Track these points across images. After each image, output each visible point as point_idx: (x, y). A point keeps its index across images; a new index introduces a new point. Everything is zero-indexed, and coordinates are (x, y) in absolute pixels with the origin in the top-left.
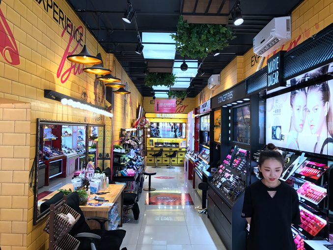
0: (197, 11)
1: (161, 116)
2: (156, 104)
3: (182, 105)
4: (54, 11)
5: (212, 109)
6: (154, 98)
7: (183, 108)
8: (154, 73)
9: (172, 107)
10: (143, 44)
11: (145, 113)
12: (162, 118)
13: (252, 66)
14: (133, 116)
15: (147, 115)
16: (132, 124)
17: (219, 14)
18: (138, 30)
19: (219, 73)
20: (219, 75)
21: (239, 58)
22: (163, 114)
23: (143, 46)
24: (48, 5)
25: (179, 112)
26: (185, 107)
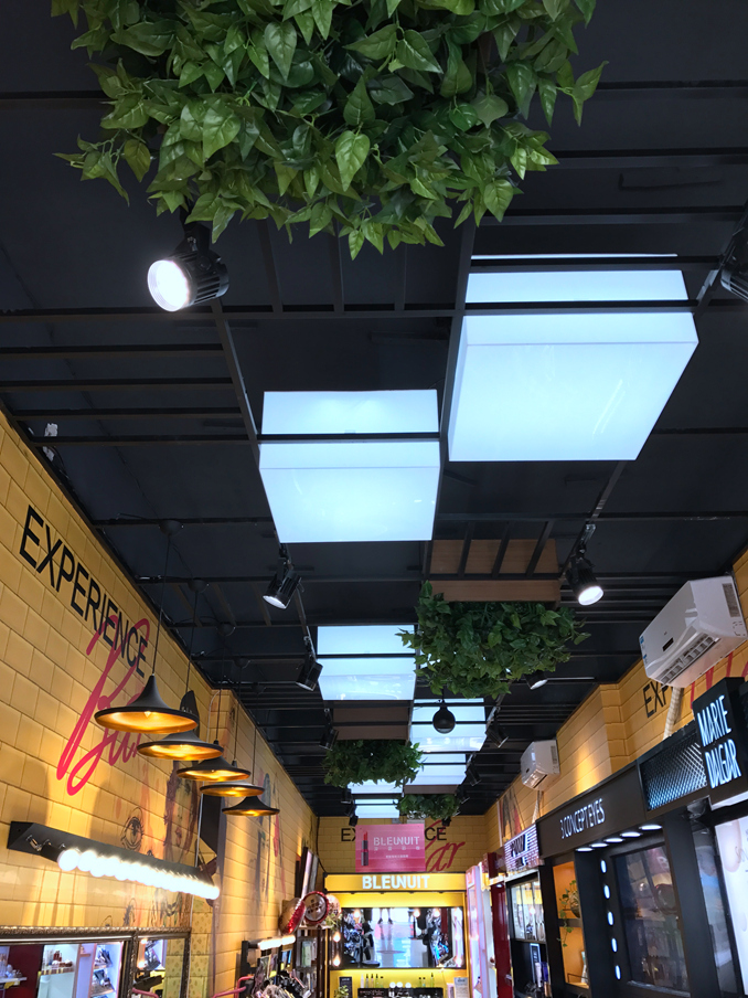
0: (469, 569)
1: (379, 882)
2: (359, 840)
3: (443, 844)
4: (77, 586)
5: (545, 860)
6: (354, 820)
7: (448, 853)
8: (351, 742)
9: (414, 852)
10: (319, 661)
11: (325, 874)
12: (382, 892)
13: (650, 714)
14: (284, 891)
15: (332, 882)
16: (280, 920)
17: (530, 574)
18: (307, 624)
19: (551, 736)
20: (553, 743)
21: (606, 692)
22: (384, 877)
23: (320, 667)
24: (62, 572)
25: (437, 868)
26: (456, 848)
